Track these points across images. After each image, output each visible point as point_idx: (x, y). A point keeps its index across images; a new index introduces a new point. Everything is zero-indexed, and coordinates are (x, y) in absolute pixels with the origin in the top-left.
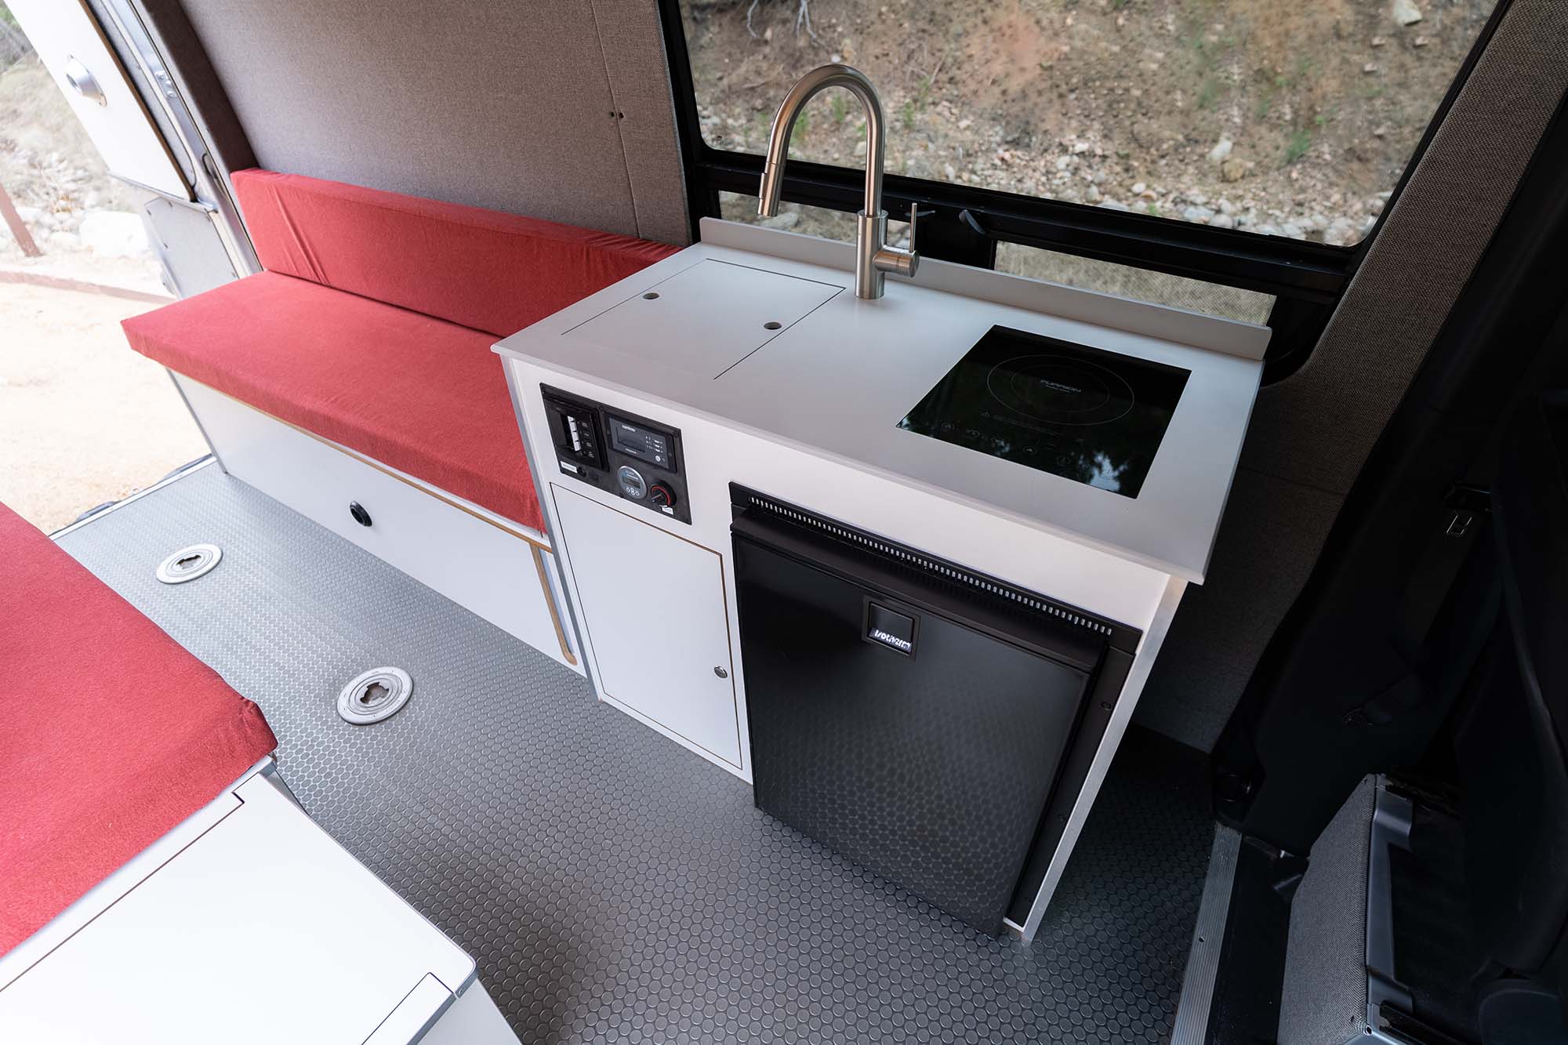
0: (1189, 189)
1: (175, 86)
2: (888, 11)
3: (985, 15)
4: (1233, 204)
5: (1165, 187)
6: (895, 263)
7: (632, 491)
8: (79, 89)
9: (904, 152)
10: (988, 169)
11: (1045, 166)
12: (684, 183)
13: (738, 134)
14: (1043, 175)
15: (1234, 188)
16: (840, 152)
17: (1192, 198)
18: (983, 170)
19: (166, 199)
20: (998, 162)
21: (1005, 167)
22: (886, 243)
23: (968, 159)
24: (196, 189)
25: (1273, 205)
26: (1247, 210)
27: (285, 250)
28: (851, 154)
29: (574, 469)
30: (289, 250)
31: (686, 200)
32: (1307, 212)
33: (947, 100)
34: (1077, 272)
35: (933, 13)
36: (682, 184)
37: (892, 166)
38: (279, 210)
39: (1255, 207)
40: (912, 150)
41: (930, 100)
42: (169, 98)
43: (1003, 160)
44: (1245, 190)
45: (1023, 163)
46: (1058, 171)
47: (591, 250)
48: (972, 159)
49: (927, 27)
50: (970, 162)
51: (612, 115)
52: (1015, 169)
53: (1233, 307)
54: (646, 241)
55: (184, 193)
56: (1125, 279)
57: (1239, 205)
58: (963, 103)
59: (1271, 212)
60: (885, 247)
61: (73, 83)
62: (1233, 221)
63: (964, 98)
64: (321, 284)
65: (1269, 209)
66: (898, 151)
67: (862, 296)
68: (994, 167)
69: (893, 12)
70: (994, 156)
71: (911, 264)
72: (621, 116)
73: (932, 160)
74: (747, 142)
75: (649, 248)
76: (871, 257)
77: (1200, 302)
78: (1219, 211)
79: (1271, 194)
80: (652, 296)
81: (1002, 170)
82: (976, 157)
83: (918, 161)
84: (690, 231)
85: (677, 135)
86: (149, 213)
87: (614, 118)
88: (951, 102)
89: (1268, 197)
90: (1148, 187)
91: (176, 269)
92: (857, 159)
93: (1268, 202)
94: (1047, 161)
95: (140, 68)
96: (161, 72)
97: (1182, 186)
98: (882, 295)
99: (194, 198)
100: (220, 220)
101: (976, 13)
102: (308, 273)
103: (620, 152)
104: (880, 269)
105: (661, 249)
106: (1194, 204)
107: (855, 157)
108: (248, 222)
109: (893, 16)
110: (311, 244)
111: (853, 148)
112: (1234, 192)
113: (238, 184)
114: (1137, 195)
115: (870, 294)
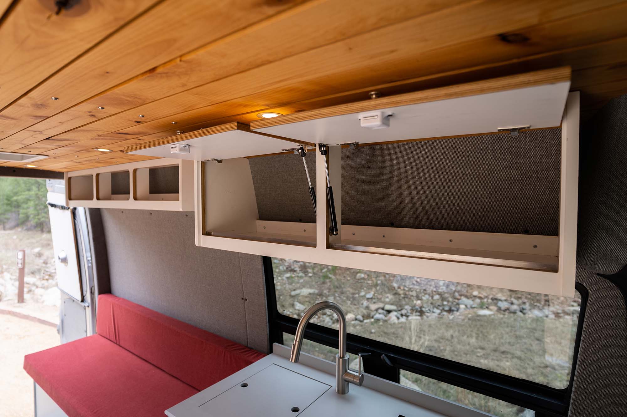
0: (497, 294)
1: (92, 263)
4: (518, 300)
5: (487, 293)
6: (352, 379)
8: (60, 260)
9: (376, 278)
10: (411, 285)
11: (435, 284)
12: (268, 328)
13: (310, 269)
14: (434, 288)
15: (516, 294)
16: (350, 277)
17: (499, 298)
18: (409, 285)
19: (72, 299)
20: (415, 282)
21: (418, 284)
22: (349, 369)
23: (403, 281)
24: (85, 298)
25: (535, 301)
26: (524, 303)
27: (108, 327)
28: (355, 278)
30: (109, 327)
31: (268, 335)
32: (551, 304)
34: (455, 332)
36: (267, 328)
37: (372, 283)
38: (111, 312)
39: (528, 302)
40: (379, 277)
42: (89, 267)
43: (417, 281)
44: (521, 295)
45: (425, 283)
46: (440, 286)
47: (226, 352)
48: (404, 281)
50: (403, 282)
51: (243, 299)
52: (422, 285)
53: (530, 350)
55: (79, 298)
56: (477, 335)
57: (520, 301)
59: (535, 304)
60: (348, 371)
61: (59, 258)
62: (520, 308)
64: (116, 344)
65: (534, 302)
66: (374, 277)
67: (338, 392)
68: (413, 284)
70: (413, 280)
71: (360, 380)
72: (246, 300)
73: (388, 281)
74: (313, 272)
75: (250, 354)
76: (342, 375)
77: (514, 347)
78: (512, 303)
79: (533, 297)
80: (245, 385)
81: (417, 285)
82: (406, 280)
83: (382, 282)
84: (269, 347)
85: (267, 310)
86: (65, 302)
87: (243, 300)
89: (532, 298)
90: (479, 293)
91: (65, 325)
92: (357, 280)
93: (533, 300)
94: (435, 282)
95: (83, 256)
96: (90, 259)
97: (494, 293)
98: (348, 392)
99: (83, 300)
100: (89, 311)
102: (113, 338)
103: (244, 312)
104: (346, 381)
105: (256, 354)
106: (500, 300)
107: (356, 279)
108: (98, 313)
110: (118, 327)
111: (355, 276)
112: (517, 295)
113: (100, 300)
114: (475, 296)
115: (342, 392)
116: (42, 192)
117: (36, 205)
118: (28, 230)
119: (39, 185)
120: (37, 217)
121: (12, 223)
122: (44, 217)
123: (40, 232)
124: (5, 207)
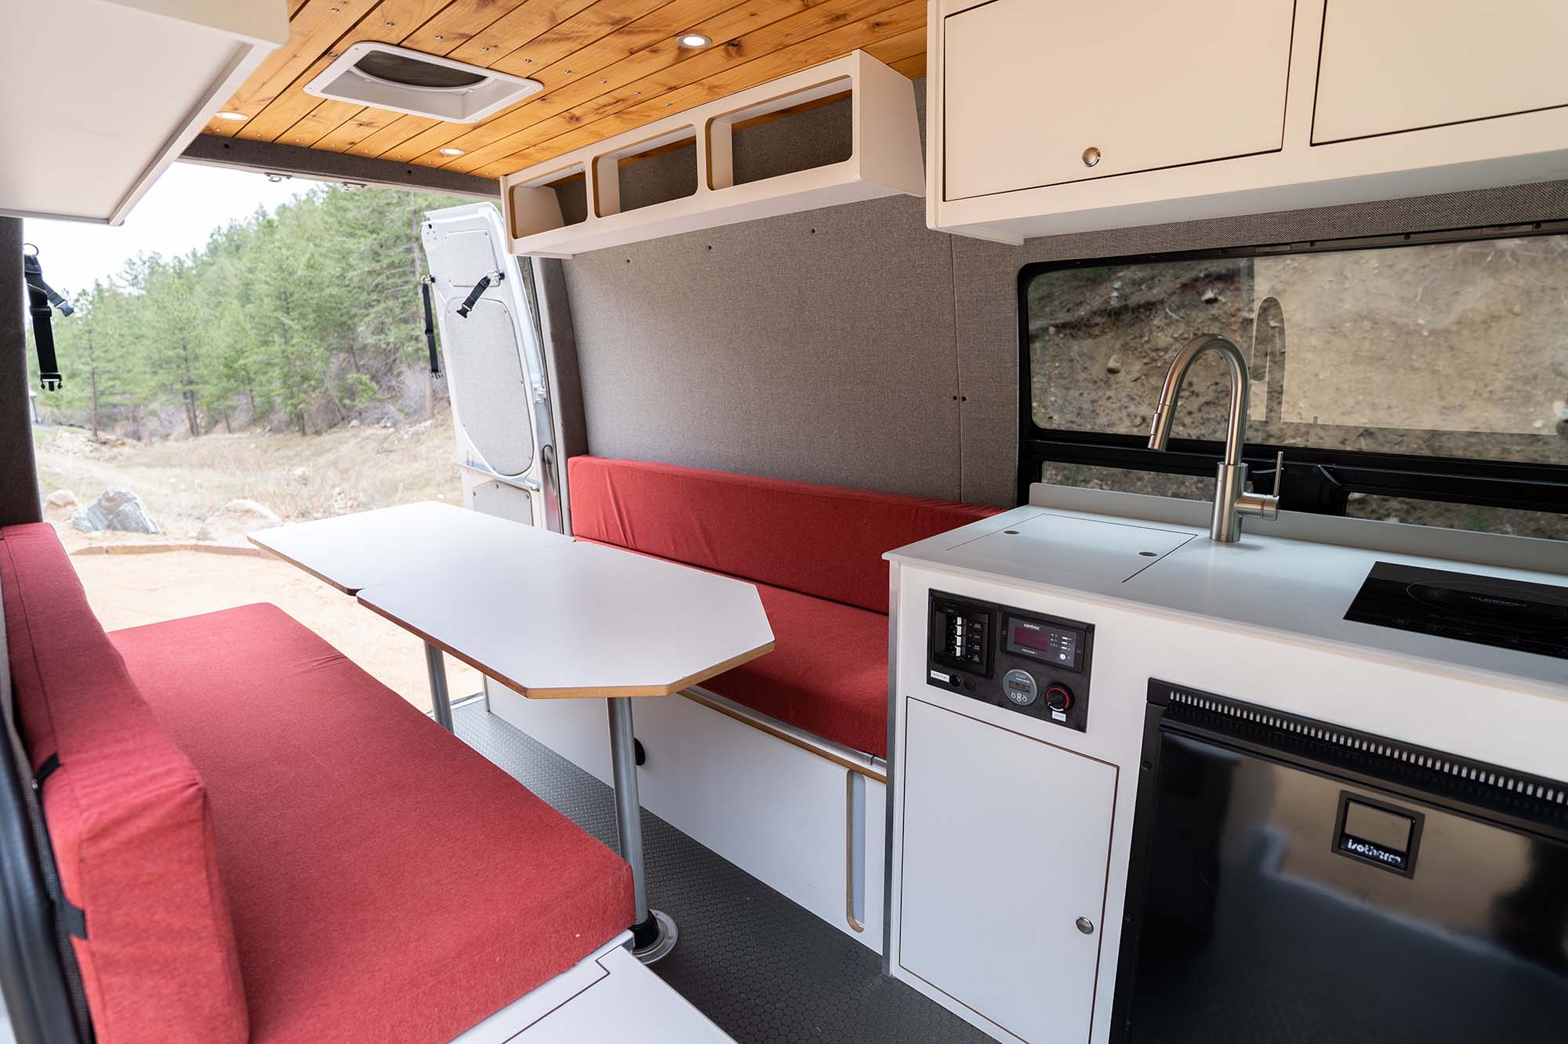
2: (1039, 406)
3: (1129, 410)
7: (1019, 697)
12: (1017, 454)
22: (1245, 491)
27: (601, 519)
29: (946, 678)
30: (605, 518)
31: (1017, 469)
33: (1097, 479)
35: (1081, 408)
36: (1015, 454)
38: (606, 485)
41: (1082, 478)
49: (1074, 419)
51: (955, 398)
54: (969, 505)
58: (1113, 482)
60: (1245, 494)
63: (1114, 477)
67: (1220, 540)
69: (1044, 407)
71: (1276, 508)
72: (964, 399)
76: (1232, 502)
80: (1012, 532)
84: (1016, 496)
85: (1018, 413)
86: (475, 494)
87: (956, 401)
88: (1101, 480)
95: (523, 382)
96: (537, 385)
98: (1239, 539)
100: (538, 496)
101: (1120, 408)
102: (618, 537)
103: (957, 429)
104: (1241, 513)
105: (990, 510)
109: (1043, 410)
110: (629, 513)
113: (571, 467)
115: (1228, 538)
116: (293, 346)
117: (286, 376)
118: (275, 430)
119: (286, 331)
120: (290, 402)
121: (241, 418)
122: (303, 401)
123: (298, 435)
124: (225, 383)
